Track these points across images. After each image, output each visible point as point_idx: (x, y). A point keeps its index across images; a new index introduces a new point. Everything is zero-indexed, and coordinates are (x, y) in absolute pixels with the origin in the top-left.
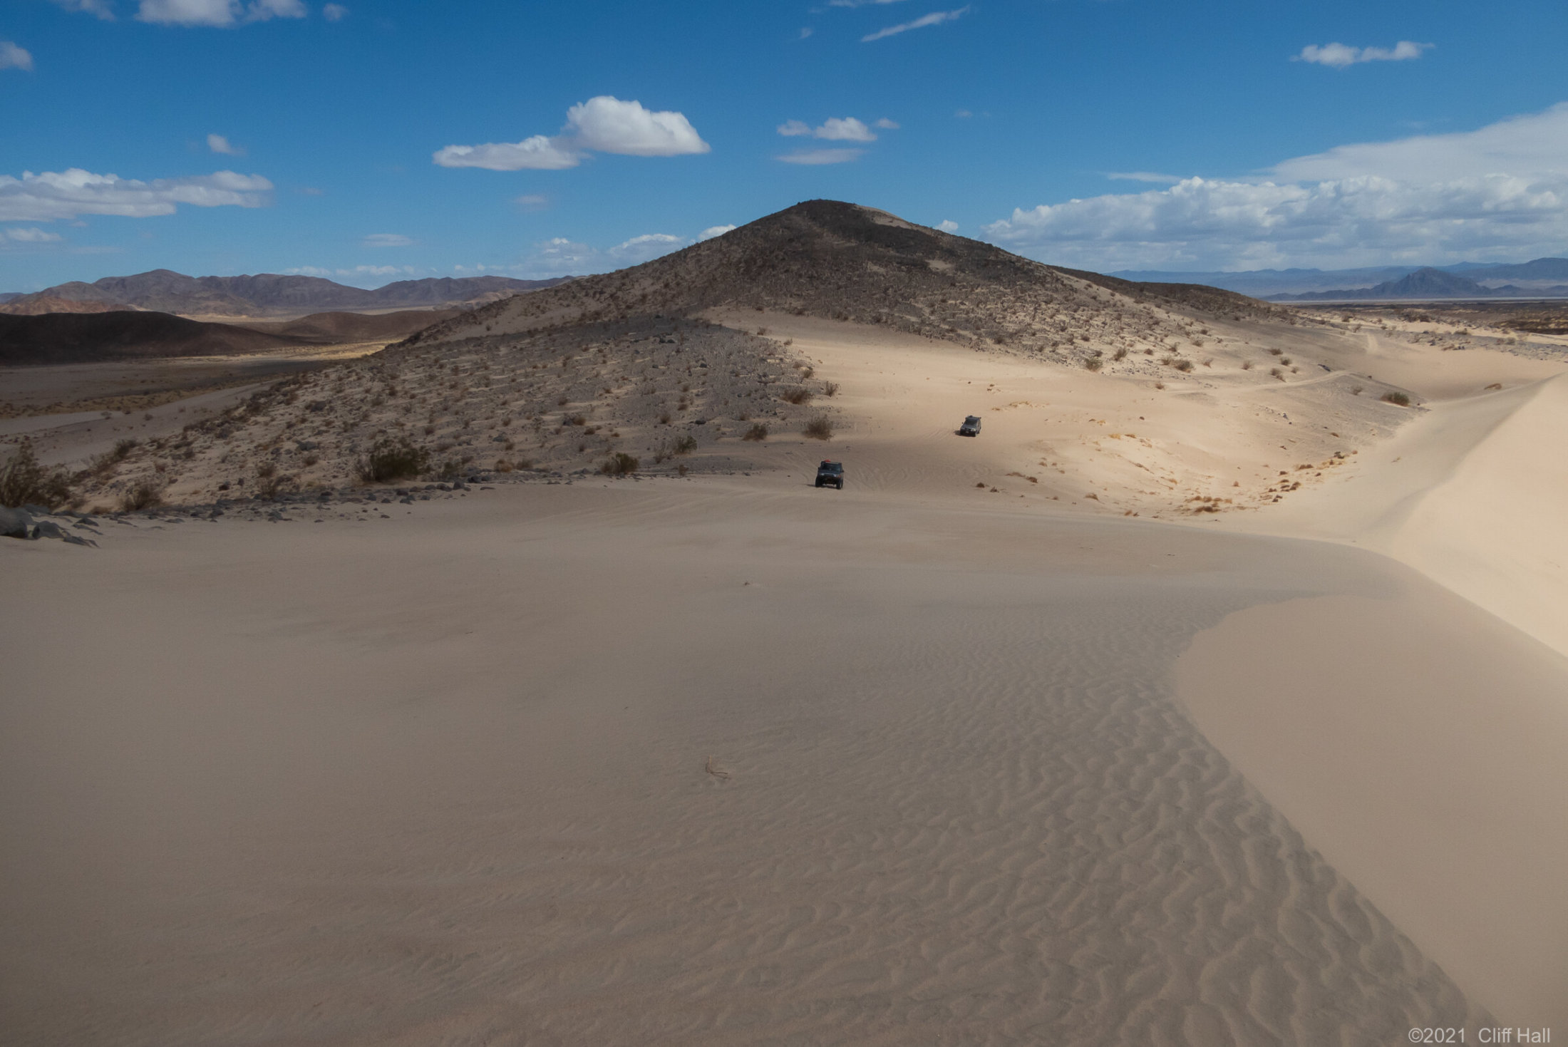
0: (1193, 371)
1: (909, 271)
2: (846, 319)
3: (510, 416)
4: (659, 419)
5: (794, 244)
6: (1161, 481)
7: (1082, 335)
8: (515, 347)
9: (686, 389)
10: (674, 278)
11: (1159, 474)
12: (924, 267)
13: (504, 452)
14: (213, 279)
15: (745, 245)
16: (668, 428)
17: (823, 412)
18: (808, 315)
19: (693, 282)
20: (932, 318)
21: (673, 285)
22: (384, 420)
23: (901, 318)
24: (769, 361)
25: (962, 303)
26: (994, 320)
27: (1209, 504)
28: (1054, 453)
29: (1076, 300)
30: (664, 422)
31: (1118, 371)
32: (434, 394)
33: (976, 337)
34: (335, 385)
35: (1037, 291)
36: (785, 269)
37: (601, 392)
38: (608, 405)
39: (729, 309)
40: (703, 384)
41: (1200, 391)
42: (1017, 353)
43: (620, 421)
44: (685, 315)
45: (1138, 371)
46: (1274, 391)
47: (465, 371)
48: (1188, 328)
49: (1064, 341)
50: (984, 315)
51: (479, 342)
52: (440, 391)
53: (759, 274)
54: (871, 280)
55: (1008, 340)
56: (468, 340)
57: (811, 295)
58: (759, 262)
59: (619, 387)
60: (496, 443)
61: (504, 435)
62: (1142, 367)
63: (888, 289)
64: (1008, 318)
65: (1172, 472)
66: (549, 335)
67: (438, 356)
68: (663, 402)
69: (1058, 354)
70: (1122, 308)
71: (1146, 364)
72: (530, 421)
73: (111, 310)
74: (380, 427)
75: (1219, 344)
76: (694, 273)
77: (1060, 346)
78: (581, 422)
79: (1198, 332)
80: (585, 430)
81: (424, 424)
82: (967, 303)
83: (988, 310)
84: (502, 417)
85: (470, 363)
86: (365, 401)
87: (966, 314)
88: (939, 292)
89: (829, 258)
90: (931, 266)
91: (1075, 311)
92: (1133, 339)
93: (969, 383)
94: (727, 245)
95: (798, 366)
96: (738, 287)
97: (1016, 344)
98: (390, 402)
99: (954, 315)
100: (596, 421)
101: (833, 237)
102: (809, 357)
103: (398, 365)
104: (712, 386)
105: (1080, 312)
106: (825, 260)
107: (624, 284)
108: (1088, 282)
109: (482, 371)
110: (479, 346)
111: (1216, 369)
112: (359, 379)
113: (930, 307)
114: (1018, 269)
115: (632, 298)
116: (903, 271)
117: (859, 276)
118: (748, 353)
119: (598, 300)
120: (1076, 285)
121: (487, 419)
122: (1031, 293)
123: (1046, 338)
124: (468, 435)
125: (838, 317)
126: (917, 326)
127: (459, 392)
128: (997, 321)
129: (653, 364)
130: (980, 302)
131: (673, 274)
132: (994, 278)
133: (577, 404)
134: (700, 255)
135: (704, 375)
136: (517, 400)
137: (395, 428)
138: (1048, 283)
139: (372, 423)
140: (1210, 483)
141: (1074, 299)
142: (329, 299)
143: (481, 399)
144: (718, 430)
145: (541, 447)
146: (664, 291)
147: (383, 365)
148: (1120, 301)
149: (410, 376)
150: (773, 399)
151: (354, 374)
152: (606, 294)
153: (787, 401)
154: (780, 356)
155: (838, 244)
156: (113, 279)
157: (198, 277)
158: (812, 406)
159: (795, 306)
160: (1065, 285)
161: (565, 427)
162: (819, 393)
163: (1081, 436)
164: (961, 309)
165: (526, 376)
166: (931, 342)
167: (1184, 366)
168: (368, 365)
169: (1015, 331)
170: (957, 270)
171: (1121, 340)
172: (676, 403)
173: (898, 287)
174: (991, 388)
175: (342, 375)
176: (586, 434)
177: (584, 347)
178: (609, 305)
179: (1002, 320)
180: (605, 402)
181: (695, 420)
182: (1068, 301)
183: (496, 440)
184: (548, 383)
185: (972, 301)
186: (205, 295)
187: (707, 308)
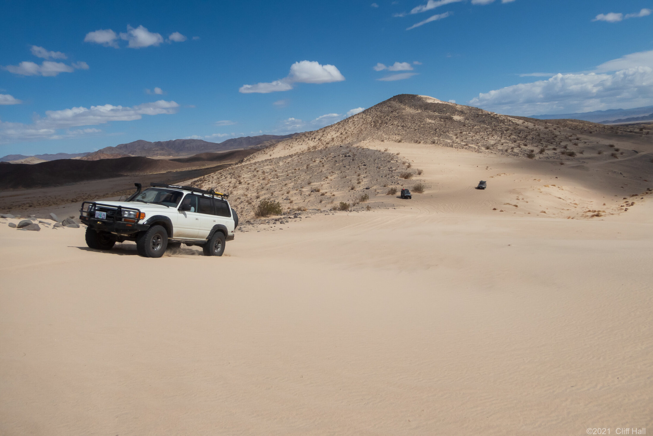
0: (576, 156)
1: (445, 121)
2: (420, 143)
3: (289, 189)
4: (350, 188)
5: (394, 113)
6: (570, 204)
7: (523, 144)
8: (286, 162)
9: (359, 175)
10: (344, 130)
11: (569, 201)
12: (451, 119)
13: (289, 204)
14: (159, 142)
15: (372, 115)
16: (354, 191)
17: (418, 182)
18: (403, 142)
19: (353, 132)
20: (457, 140)
21: (344, 133)
22: (239, 194)
23: (444, 141)
24: (391, 162)
25: (469, 133)
26: (484, 139)
27: (596, 213)
28: (521, 194)
29: (519, 129)
30: (352, 189)
31: (542, 158)
32: (257, 182)
33: (477, 147)
34: (217, 181)
35: (501, 126)
36: (391, 124)
37: (324, 178)
38: (328, 183)
39: (370, 142)
40: (366, 173)
41: (581, 165)
42: (496, 153)
43: (334, 189)
44: (352, 145)
45: (551, 158)
46: (614, 163)
47: (267, 172)
48: (570, 138)
49: (516, 146)
50: (479, 137)
51: (271, 161)
52: (259, 181)
53: (381, 126)
54: (429, 126)
55: (491, 148)
56: (266, 161)
57: (404, 134)
58: (380, 122)
59: (331, 176)
60: (285, 201)
61: (288, 197)
62: (552, 155)
63: (436, 129)
64: (490, 138)
65: (574, 200)
66: (298, 156)
67: (255, 167)
68: (351, 181)
69: (514, 152)
70: (540, 131)
71: (554, 154)
72: (297, 191)
73: (122, 157)
74: (238, 197)
75: (585, 144)
76: (353, 128)
77: (515, 149)
78: (318, 191)
79: (575, 139)
80: (320, 194)
81: (255, 194)
82: (471, 133)
83: (481, 135)
84: (286, 190)
85: (269, 169)
86: (230, 186)
87: (472, 138)
88: (458, 129)
89: (410, 118)
90: (454, 119)
91: (519, 133)
92: (547, 144)
93: (477, 166)
94: (365, 115)
95: (404, 163)
96: (372, 132)
97: (495, 149)
98: (240, 187)
99: (466, 138)
100: (324, 190)
101: (410, 109)
102: (408, 159)
103: (240, 172)
104: (370, 173)
105: (521, 134)
106: (408, 119)
107: (323, 134)
108: (523, 121)
109: (274, 172)
110: (271, 162)
111: (586, 155)
112: (226, 178)
113: (455, 135)
114: (492, 117)
115: (328, 140)
116: (442, 121)
117: (423, 125)
118: (383, 159)
119: (314, 141)
120: (518, 123)
121: (280, 191)
122: (499, 127)
123: (508, 146)
124: (273, 198)
125: (416, 142)
126: (450, 144)
127: (267, 181)
128: (485, 140)
129: (343, 166)
130: (477, 132)
131: (343, 129)
132: (482, 122)
133: (315, 183)
134: (354, 120)
135: (366, 169)
136: (290, 183)
137: (244, 197)
138: (506, 122)
139: (235, 195)
140: (592, 204)
141: (518, 128)
142: (203, 148)
143: (276, 183)
144: (376, 191)
145: (304, 201)
146: (340, 136)
147: (234, 172)
148: (538, 128)
149: (245, 176)
150: (396, 177)
151: (223, 176)
152: (317, 139)
153: (402, 178)
154: (396, 160)
155: (413, 112)
156: (122, 145)
157: (154, 142)
158: (413, 180)
159: (397, 139)
160: (513, 123)
161: (312, 193)
162: (415, 174)
163: (531, 187)
164: (469, 136)
165: (293, 173)
166: (458, 150)
167: (572, 154)
168: (228, 172)
169: (494, 144)
170: (465, 119)
171: (541, 145)
172: (356, 181)
173: (441, 128)
174: (487, 168)
175: (218, 177)
176: (321, 195)
177: (314, 160)
178: (319, 143)
179: (487, 139)
180: (327, 182)
181: (365, 188)
182: (515, 129)
183: (285, 199)
184: (302, 176)
185: (473, 132)
186: (157, 149)
187: (360, 142)
